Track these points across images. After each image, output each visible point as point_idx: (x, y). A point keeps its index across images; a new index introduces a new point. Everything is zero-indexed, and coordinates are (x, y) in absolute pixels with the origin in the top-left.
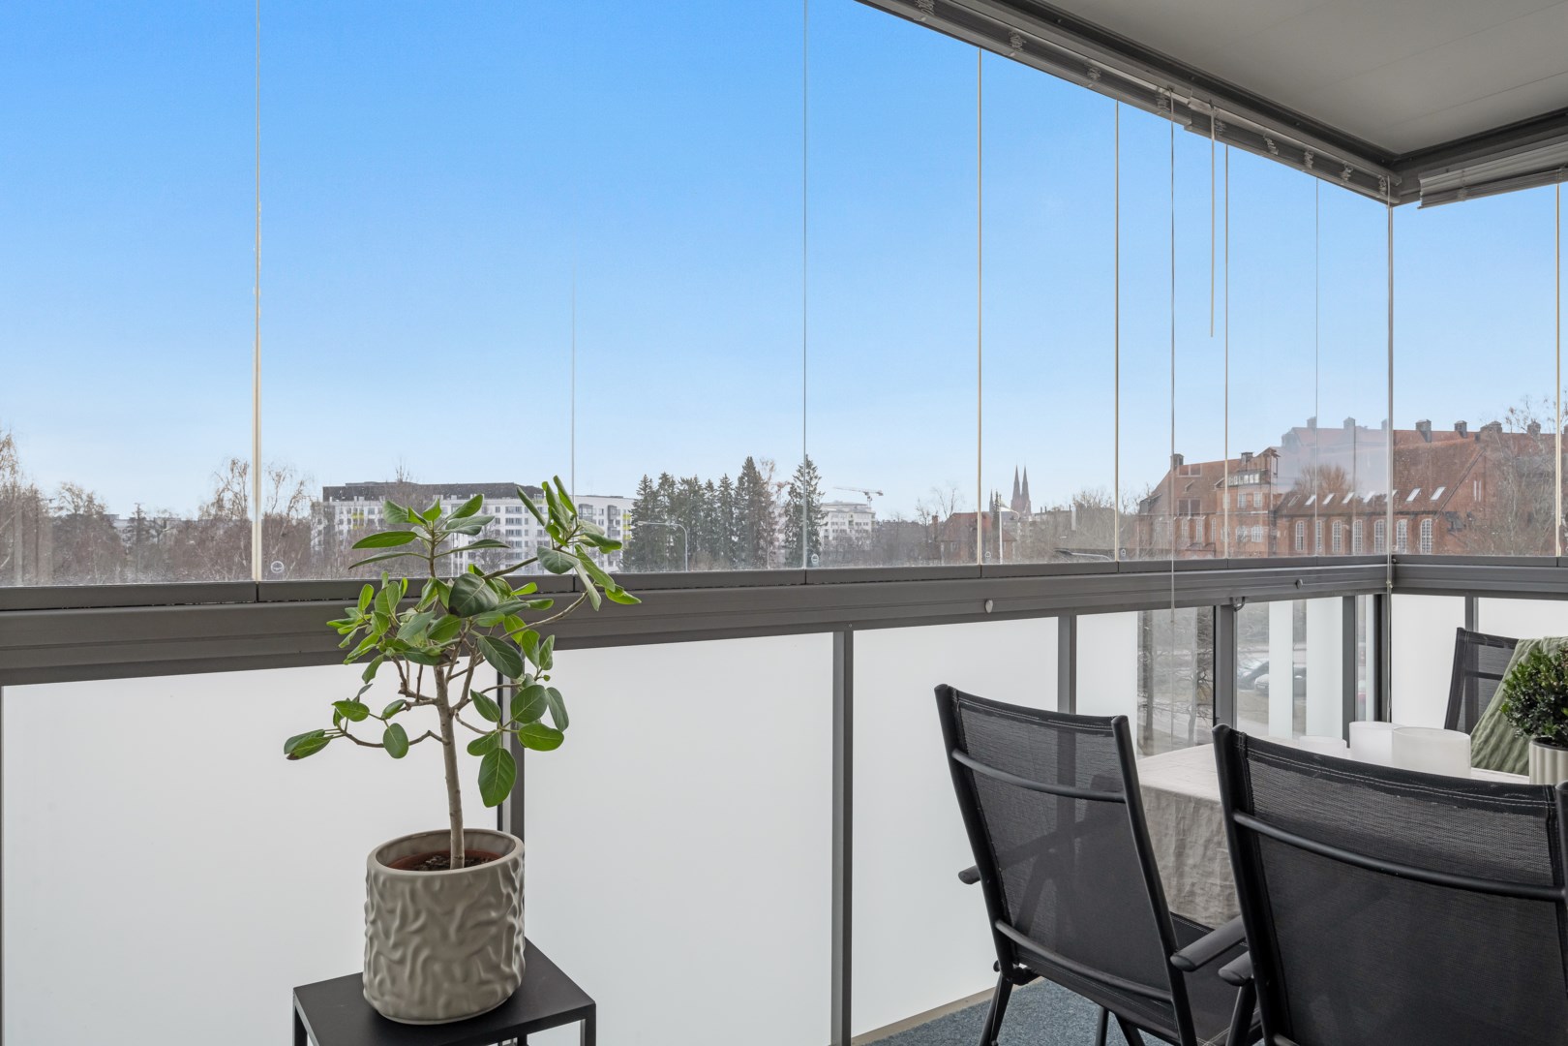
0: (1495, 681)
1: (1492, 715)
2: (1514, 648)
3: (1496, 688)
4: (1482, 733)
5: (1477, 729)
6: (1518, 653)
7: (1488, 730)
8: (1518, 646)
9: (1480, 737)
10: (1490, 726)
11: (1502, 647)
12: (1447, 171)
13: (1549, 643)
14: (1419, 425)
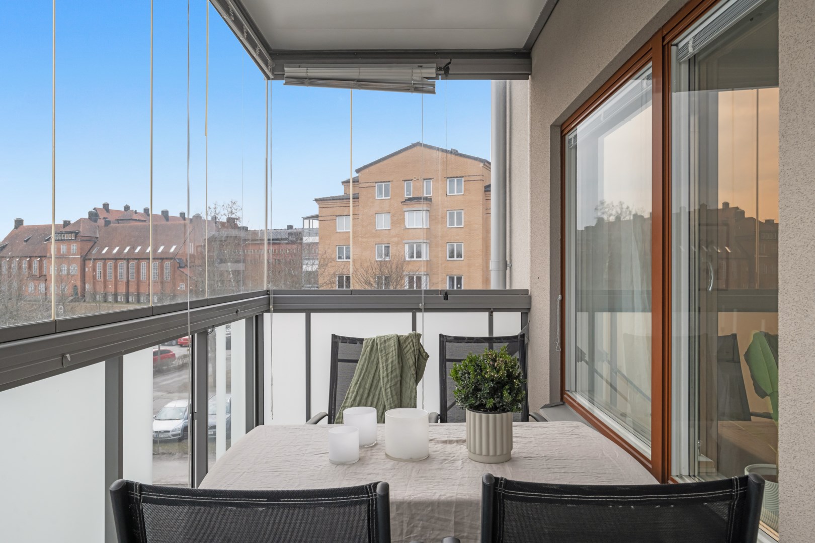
0: (354, 364)
1: (356, 384)
2: (362, 344)
3: (355, 368)
4: (352, 395)
5: (349, 393)
6: (366, 346)
7: (355, 393)
8: (364, 342)
9: (351, 398)
10: (356, 390)
11: (356, 343)
12: (299, 67)
13: (380, 339)
14: (163, 212)
